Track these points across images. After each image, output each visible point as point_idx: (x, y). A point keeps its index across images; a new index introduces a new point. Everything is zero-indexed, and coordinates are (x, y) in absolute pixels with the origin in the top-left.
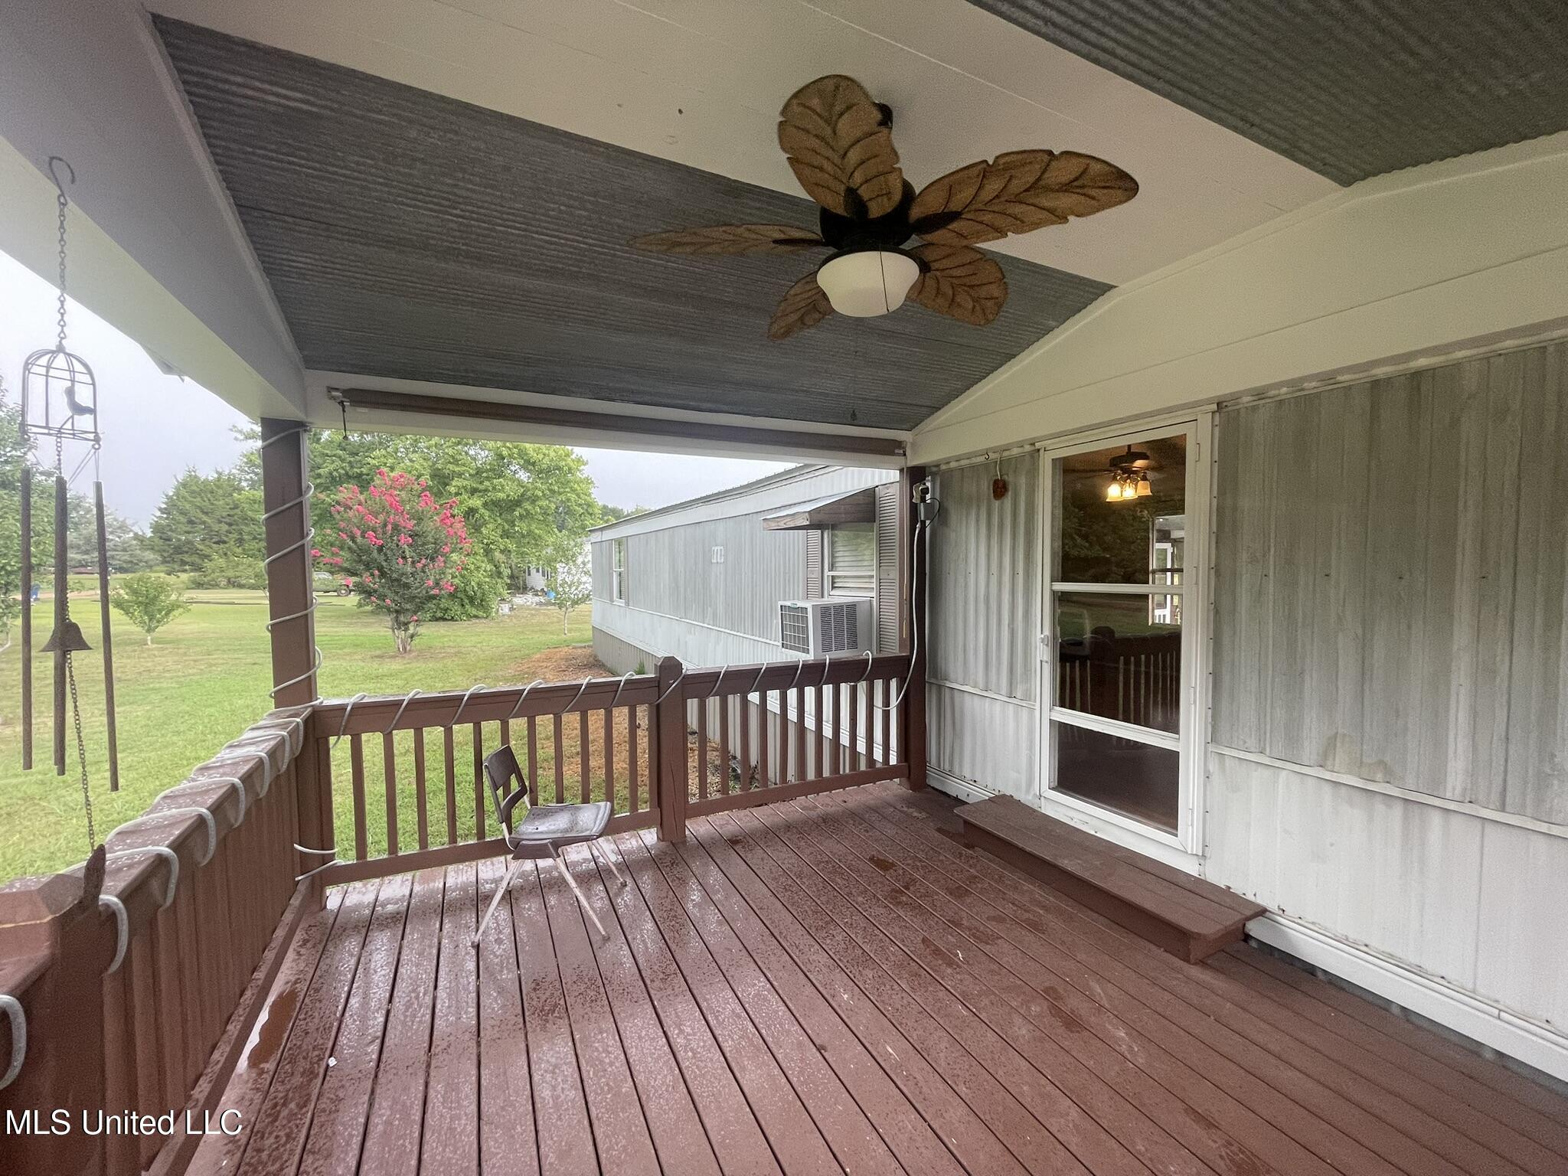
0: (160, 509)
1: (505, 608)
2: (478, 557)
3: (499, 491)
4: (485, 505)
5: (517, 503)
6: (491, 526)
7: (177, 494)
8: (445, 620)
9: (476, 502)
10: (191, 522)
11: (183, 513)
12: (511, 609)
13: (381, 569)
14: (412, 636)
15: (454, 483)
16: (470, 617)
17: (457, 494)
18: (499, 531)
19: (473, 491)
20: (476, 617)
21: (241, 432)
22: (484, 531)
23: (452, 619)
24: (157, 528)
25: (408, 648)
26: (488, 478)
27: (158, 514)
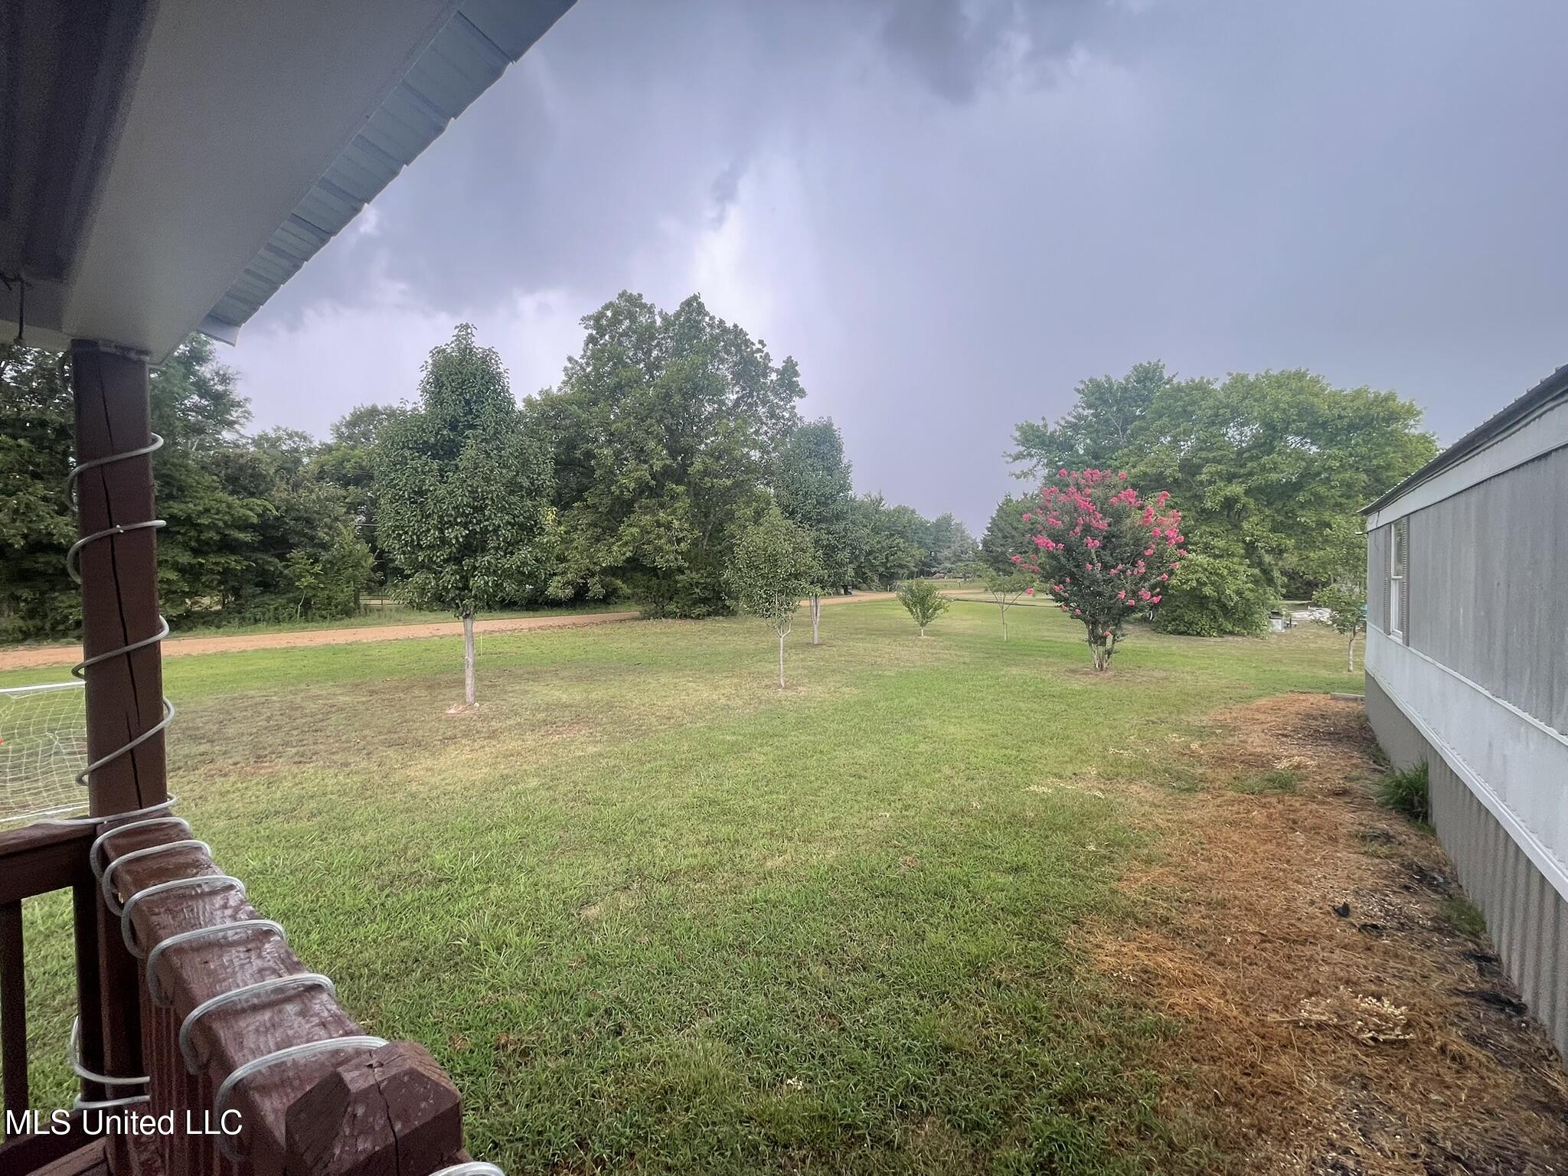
0: (987, 528)
1: (1278, 625)
2: (1235, 560)
3: (1270, 470)
4: (1247, 493)
5: (1297, 487)
6: (1254, 519)
7: (998, 516)
8: (1189, 634)
9: (1236, 489)
10: (1005, 537)
11: (1000, 530)
12: (1288, 626)
13: (1072, 576)
14: (1109, 653)
15: (1205, 470)
16: (1223, 632)
17: (1210, 483)
18: (1268, 524)
19: (1230, 478)
20: (1231, 633)
21: (1010, 455)
22: (1245, 525)
23: (1198, 634)
24: (985, 543)
25: (1105, 665)
26: (1252, 459)
27: (986, 532)
